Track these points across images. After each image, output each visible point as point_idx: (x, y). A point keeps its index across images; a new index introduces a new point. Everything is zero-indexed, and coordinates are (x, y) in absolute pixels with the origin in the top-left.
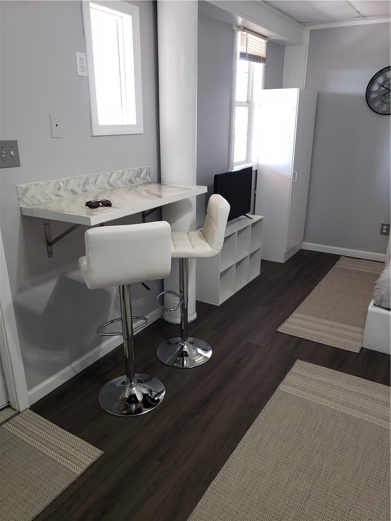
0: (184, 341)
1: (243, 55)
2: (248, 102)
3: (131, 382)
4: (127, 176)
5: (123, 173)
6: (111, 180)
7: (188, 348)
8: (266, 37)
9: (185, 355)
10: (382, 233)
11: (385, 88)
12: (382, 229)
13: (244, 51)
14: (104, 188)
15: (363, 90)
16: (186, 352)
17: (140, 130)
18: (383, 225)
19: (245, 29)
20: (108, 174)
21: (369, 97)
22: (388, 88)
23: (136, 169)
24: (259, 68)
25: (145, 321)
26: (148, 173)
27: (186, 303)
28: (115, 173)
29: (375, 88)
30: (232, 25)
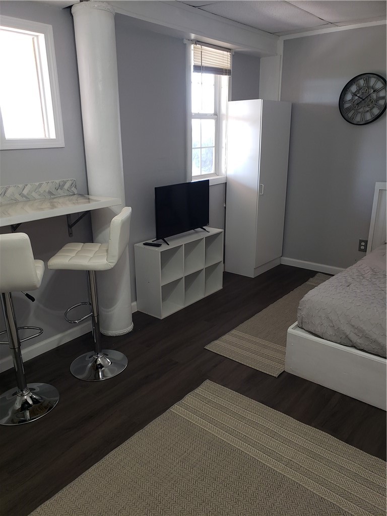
0: (98, 354)
1: (198, 68)
2: (215, 114)
3: (22, 391)
4: (45, 187)
5: (40, 185)
6: (25, 192)
7: (102, 360)
8: (230, 49)
9: (99, 368)
10: (360, 250)
11: (359, 97)
12: (360, 245)
13: (199, 64)
14: (16, 200)
15: (336, 100)
16: (100, 364)
17: (61, 144)
18: (361, 241)
19: (197, 42)
20: (21, 186)
21: (343, 107)
22: (361, 97)
23: (58, 181)
24: (225, 79)
25: (40, 331)
26: (74, 185)
27: (96, 315)
28: (29, 185)
29: (349, 97)
30: (183, 39)
